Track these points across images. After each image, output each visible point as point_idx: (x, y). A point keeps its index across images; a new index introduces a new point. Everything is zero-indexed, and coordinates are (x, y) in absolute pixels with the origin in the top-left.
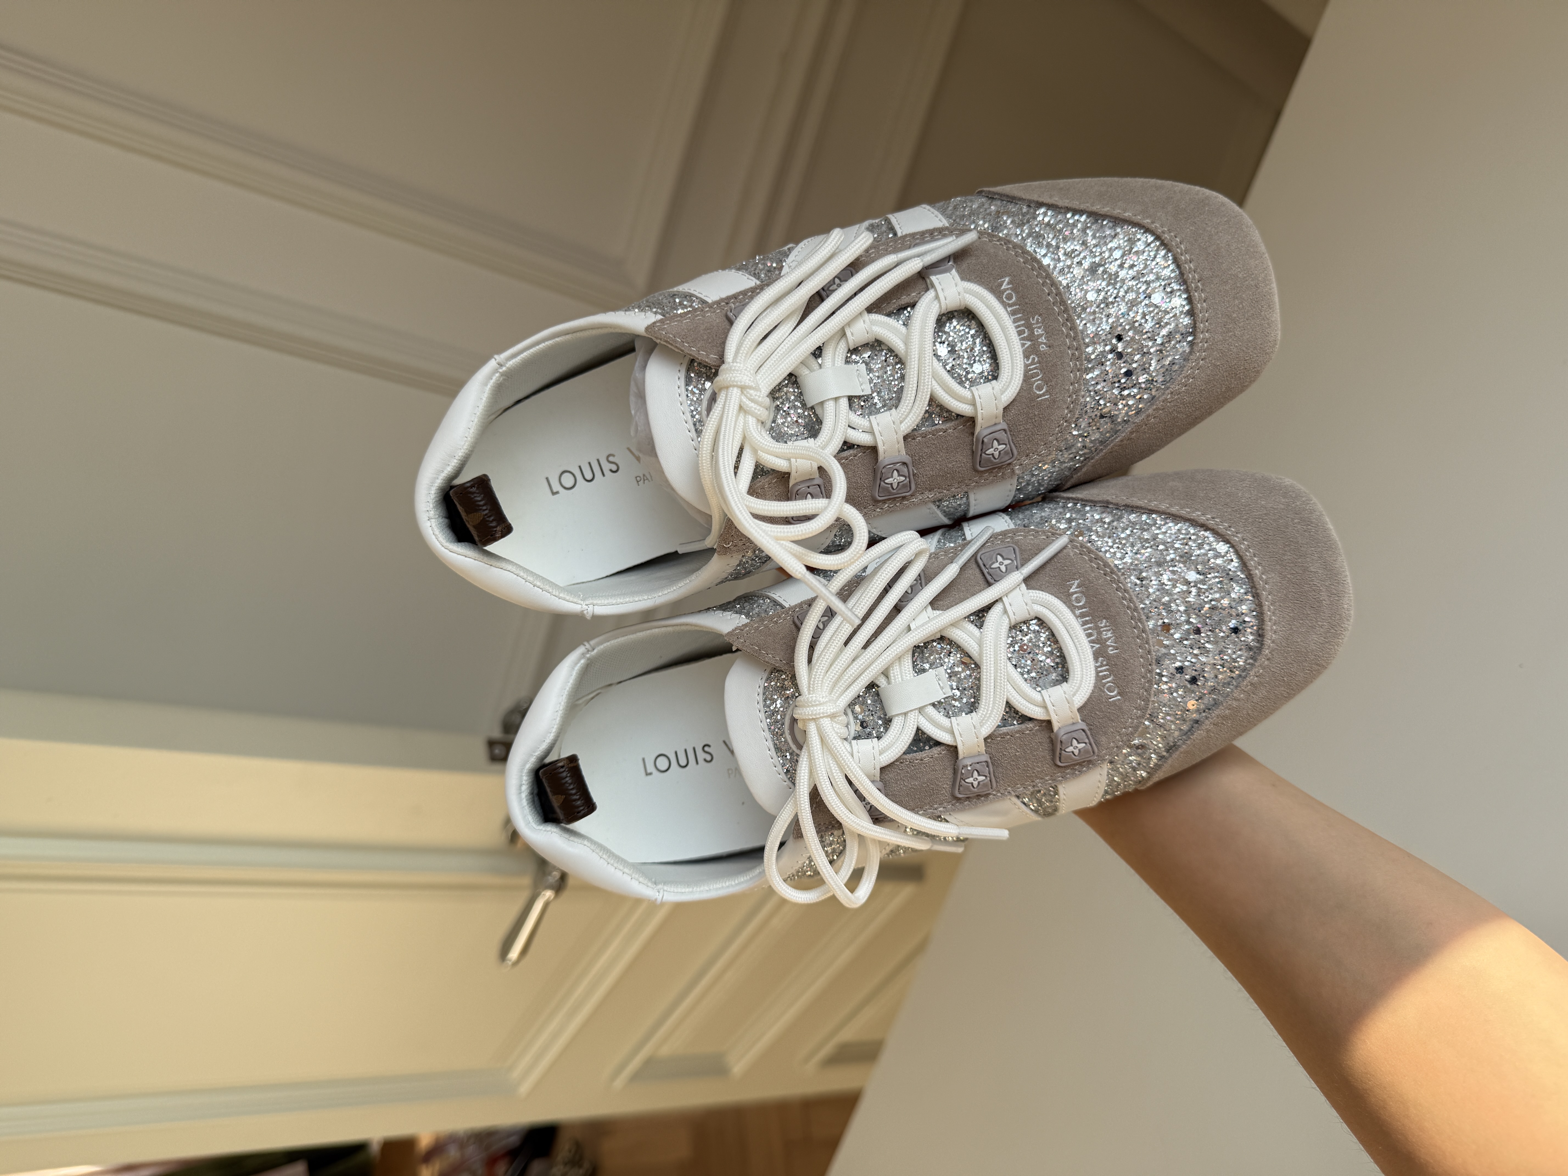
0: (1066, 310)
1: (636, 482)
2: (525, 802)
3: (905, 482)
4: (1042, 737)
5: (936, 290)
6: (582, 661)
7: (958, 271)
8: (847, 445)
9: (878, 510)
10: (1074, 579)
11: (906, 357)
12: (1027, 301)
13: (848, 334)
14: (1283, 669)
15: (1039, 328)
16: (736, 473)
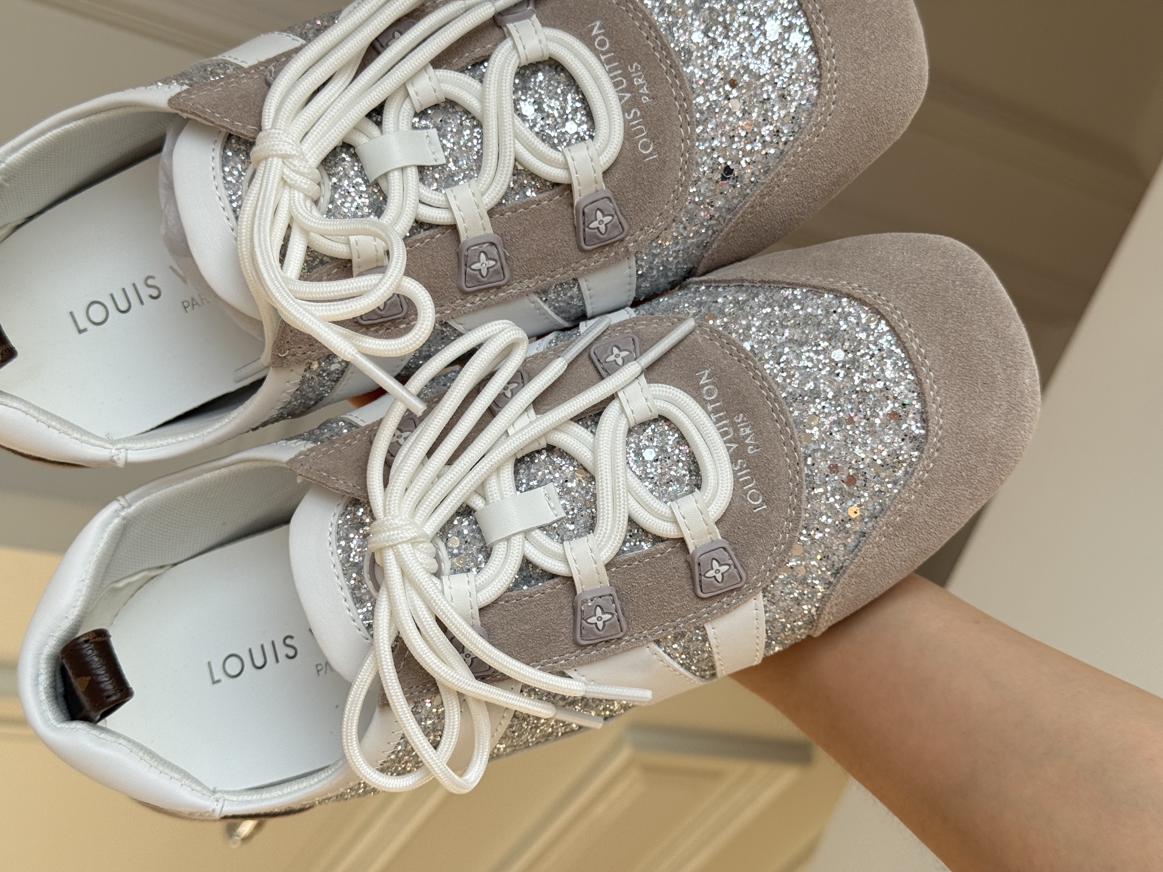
0: (669, 56)
1: (183, 309)
2: (43, 696)
3: (496, 267)
4: (678, 561)
5: (513, 39)
6: (116, 521)
7: (538, 17)
8: (419, 225)
9: (469, 305)
10: (704, 369)
11: (483, 117)
12: (623, 47)
13: (411, 90)
14: (958, 461)
15: (640, 77)
16: (282, 261)
